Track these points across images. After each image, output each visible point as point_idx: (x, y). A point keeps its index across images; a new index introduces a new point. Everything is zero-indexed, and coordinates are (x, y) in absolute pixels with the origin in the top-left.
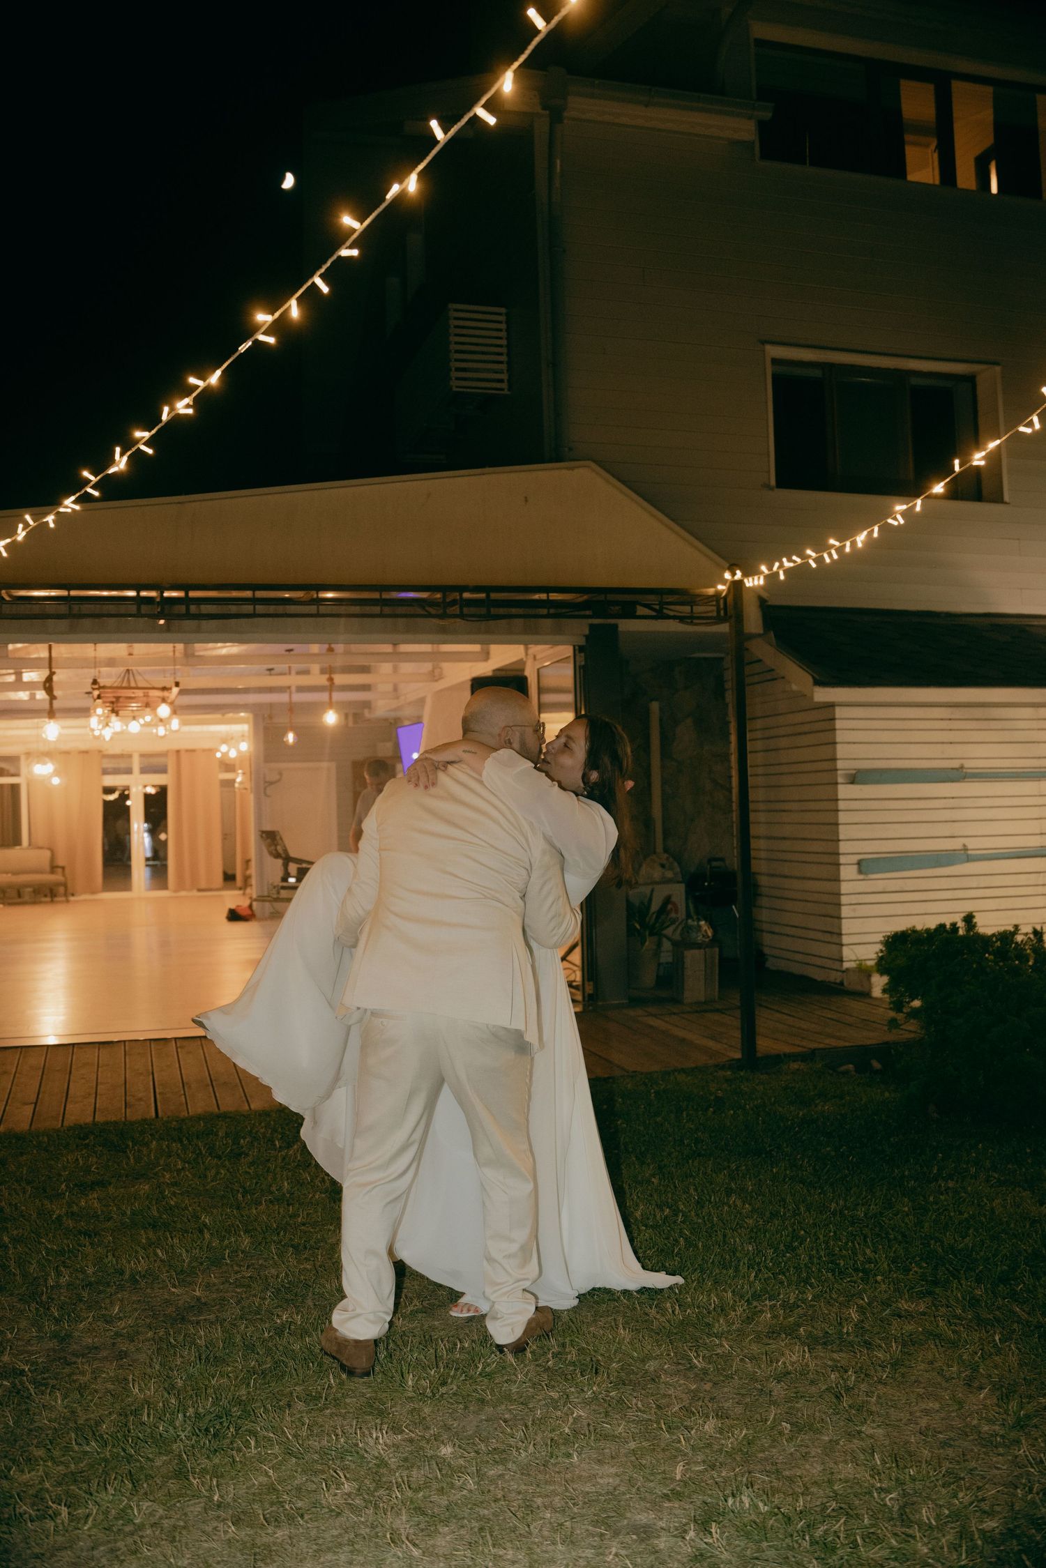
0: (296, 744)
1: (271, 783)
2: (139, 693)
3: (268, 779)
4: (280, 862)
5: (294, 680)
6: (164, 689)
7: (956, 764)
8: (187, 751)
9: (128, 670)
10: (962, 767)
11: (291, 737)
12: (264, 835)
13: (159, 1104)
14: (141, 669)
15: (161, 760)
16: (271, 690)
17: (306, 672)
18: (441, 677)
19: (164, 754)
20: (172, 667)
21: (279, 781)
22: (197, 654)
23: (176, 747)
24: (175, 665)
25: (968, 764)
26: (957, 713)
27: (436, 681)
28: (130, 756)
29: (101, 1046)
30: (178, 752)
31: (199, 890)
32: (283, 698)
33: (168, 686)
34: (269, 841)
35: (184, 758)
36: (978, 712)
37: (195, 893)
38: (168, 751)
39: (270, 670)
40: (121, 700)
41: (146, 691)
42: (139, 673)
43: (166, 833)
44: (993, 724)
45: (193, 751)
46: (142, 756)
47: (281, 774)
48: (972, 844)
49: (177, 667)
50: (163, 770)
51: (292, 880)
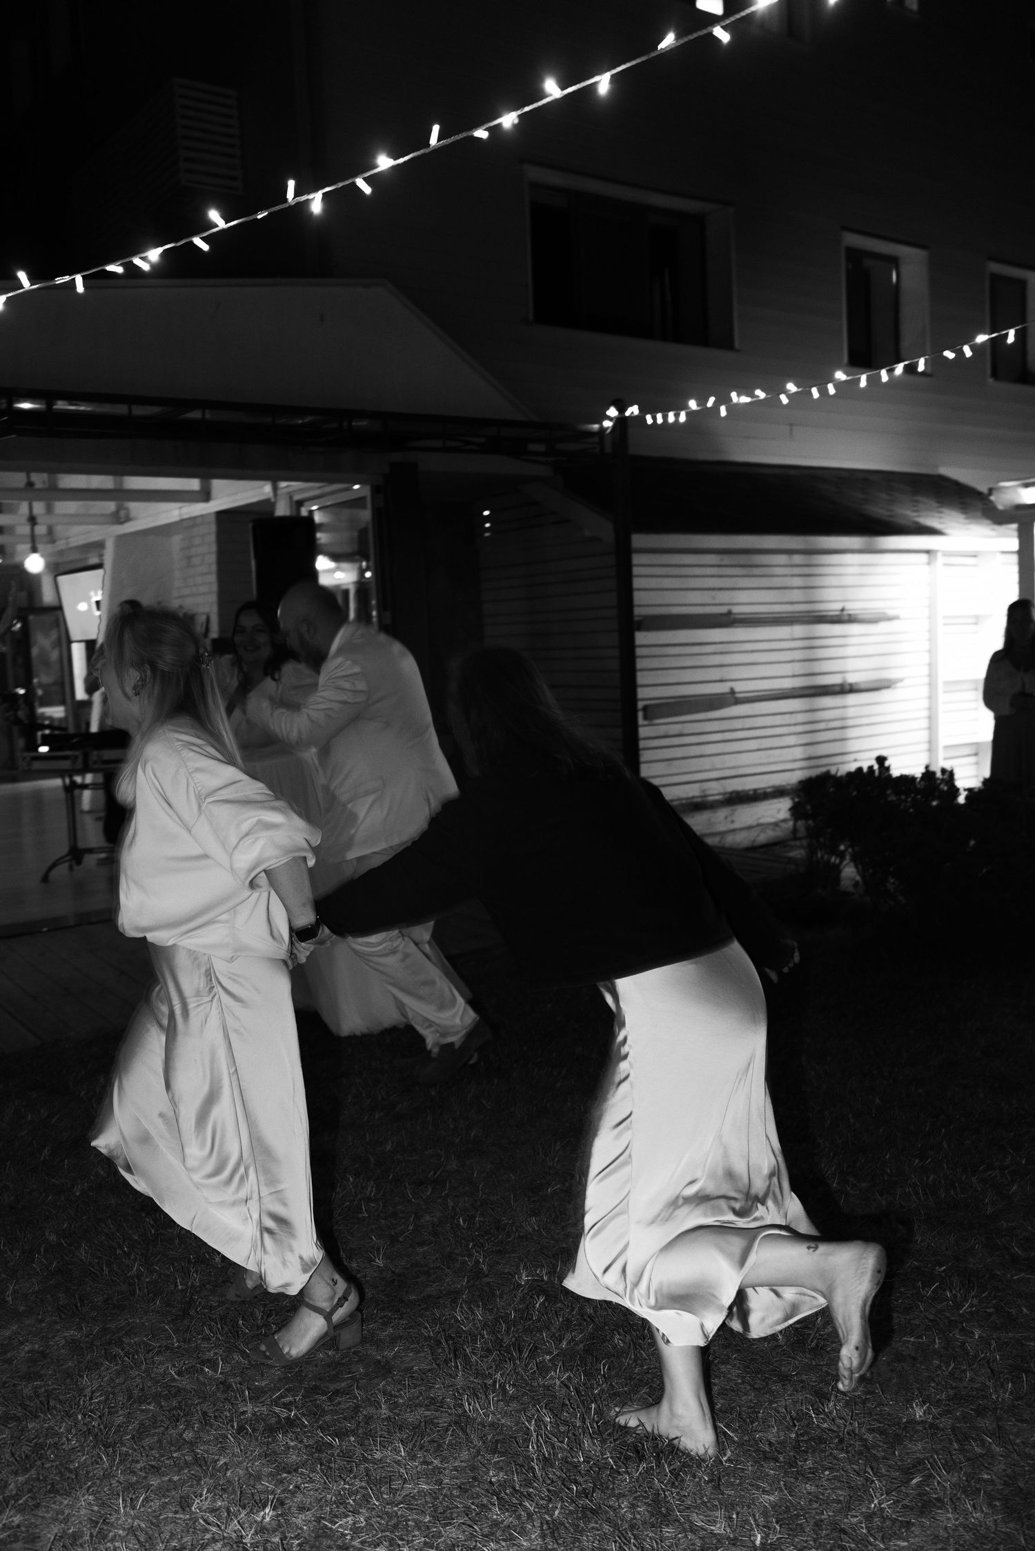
7: (724, 610)
10: (730, 613)
18: (128, 519)
25: (736, 609)
26: (727, 560)
27: (122, 523)
36: (742, 559)
44: (757, 571)
48: (739, 687)
51: (44, 749)
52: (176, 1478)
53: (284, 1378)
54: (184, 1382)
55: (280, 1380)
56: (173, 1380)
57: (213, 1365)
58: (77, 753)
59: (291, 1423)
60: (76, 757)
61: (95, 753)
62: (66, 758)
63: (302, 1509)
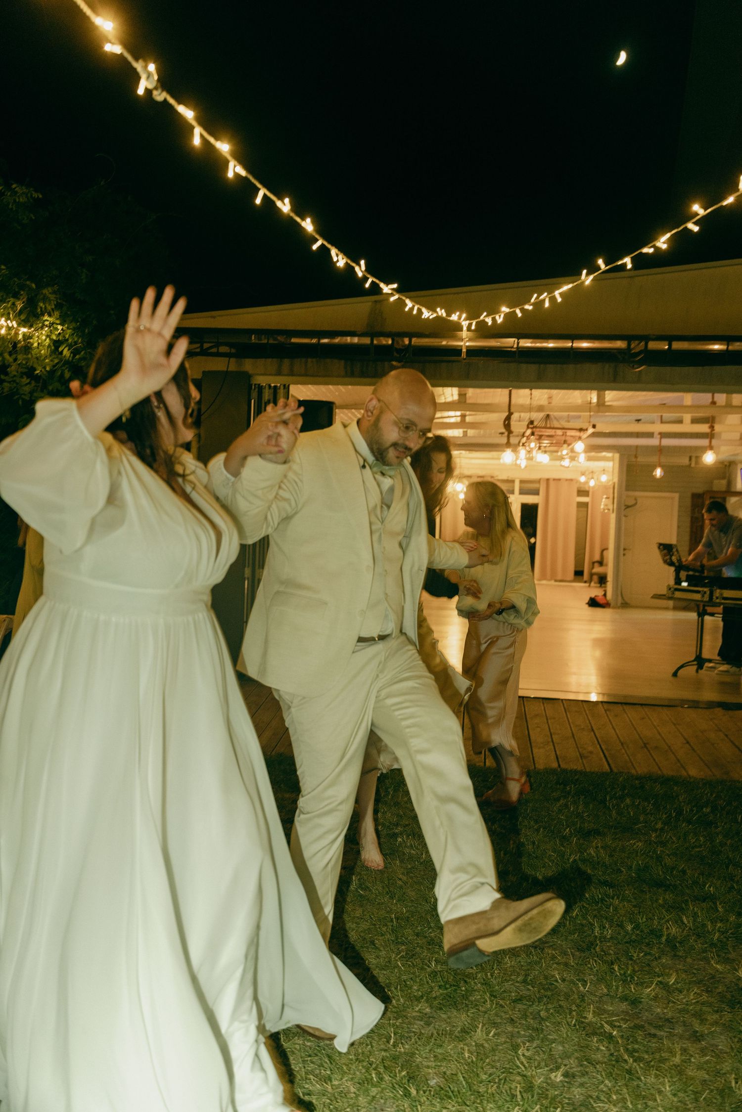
0: (662, 478)
1: (628, 507)
2: (559, 432)
3: (627, 504)
4: (673, 569)
5: (658, 428)
6: (581, 430)
8: (554, 480)
9: (548, 416)
11: (658, 472)
12: (661, 547)
13: (609, 759)
14: (555, 414)
15: (535, 486)
16: (638, 435)
17: (680, 421)
19: (539, 481)
20: (588, 413)
21: (636, 504)
22: (607, 404)
23: (546, 476)
24: (590, 412)
28: (513, 481)
29: (544, 701)
30: (548, 480)
31: (556, 581)
32: (654, 442)
33: (585, 427)
34: (665, 551)
35: (552, 484)
37: (553, 582)
38: (540, 479)
39: (638, 421)
40: (543, 437)
41: (565, 431)
42: (555, 418)
43: (535, 538)
45: (559, 480)
46: (522, 482)
47: (636, 499)
49: (592, 413)
50: (536, 492)
51: (685, 584)
52: (523, 1033)
53: (626, 1012)
54: (562, 986)
55: (623, 1012)
56: (557, 981)
57: (585, 983)
58: (705, 589)
59: (610, 1037)
60: (705, 593)
61: (718, 591)
62: (698, 592)
63: (582, 1085)
